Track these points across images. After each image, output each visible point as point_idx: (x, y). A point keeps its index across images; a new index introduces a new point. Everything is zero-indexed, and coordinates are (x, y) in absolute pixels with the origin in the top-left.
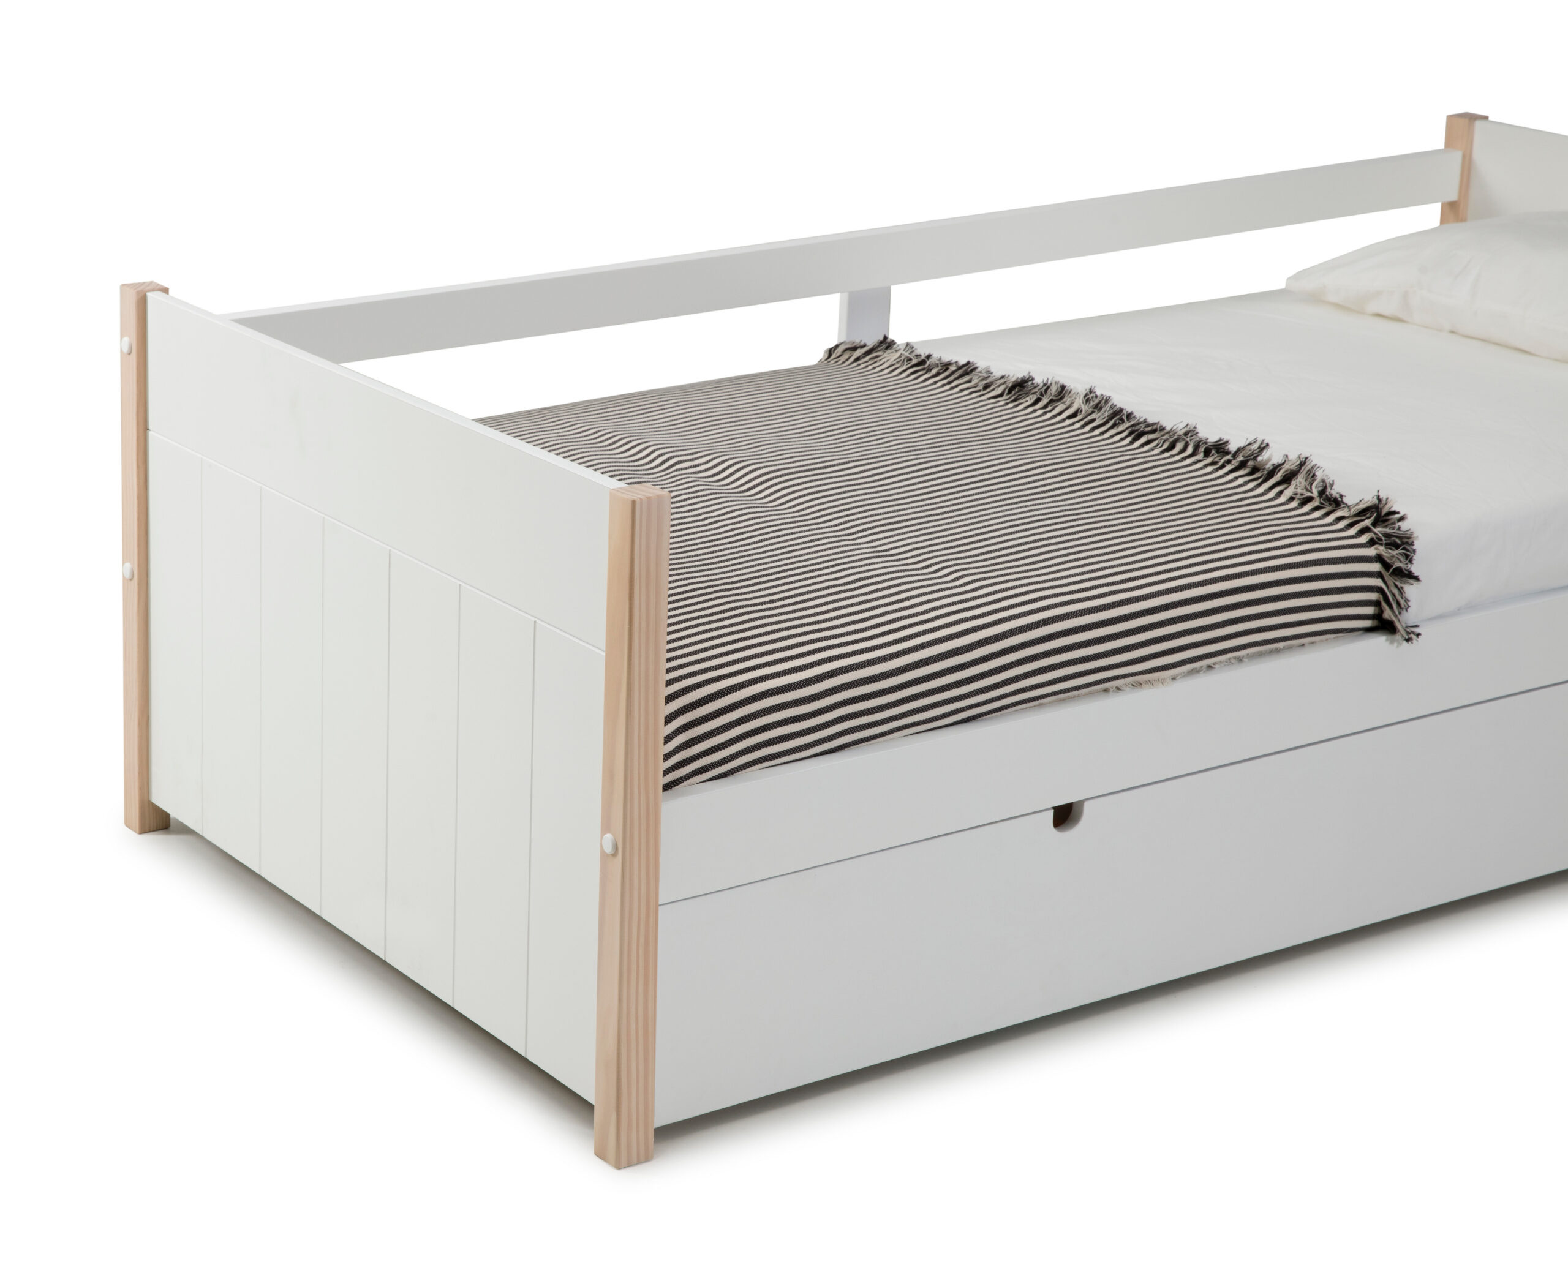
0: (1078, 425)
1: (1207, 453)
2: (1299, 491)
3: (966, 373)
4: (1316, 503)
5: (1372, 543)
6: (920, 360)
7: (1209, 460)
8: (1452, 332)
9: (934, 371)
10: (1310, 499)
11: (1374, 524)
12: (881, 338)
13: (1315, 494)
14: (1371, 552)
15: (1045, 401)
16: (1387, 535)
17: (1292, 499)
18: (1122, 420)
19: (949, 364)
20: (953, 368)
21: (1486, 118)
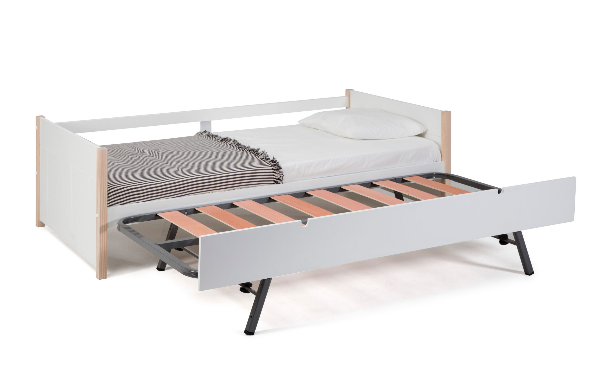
0: (230, 146)
1: (250, 151)
2: (262, 157)
3: (216, 137)
4: (264, 159)
5: (271, 166)
6: (209, 135)
7: (250, 152)
8: (326, 132)
9: (210, 137)
10: (263, 159)
11: (272, 163)
12: (204, 131)
13: (264, 158)
14: (271, 168)
15: (227, 142)
16: (274, 165)
17: (260, 159)
18: (238, 145)
19: (213, 135)
20: (214, 136)
21: (353, 90)
